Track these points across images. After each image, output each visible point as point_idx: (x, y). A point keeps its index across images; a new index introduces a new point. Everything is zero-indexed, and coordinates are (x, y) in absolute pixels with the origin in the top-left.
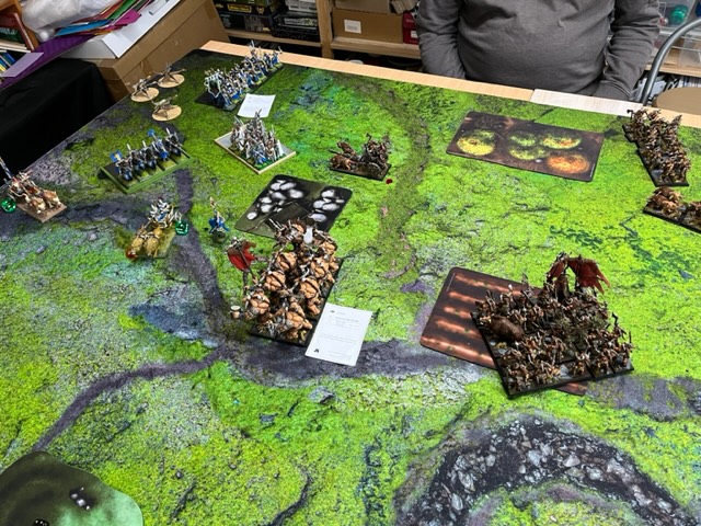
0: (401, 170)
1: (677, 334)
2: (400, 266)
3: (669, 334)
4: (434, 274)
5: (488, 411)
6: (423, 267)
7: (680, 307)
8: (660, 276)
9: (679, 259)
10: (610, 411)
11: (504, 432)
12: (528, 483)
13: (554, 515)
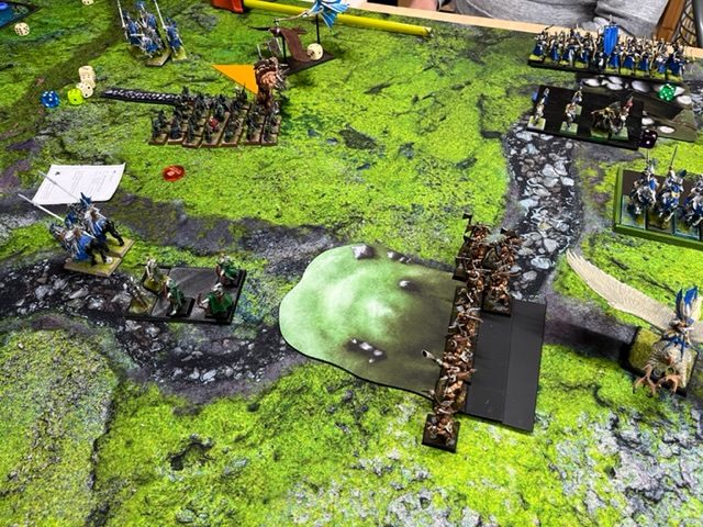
0: (84, 47)
1: (270, 182)
2: (20, 128)
3: (261, 182)
4: (53, 135)
5: (22, 252)
6: (45, 129)
7: (289, 160)
8: (287, 134)
9: (316, 120)
10: (153, 248)
11: (24, 271)
12: (17, 314)
13: (23, 343)
